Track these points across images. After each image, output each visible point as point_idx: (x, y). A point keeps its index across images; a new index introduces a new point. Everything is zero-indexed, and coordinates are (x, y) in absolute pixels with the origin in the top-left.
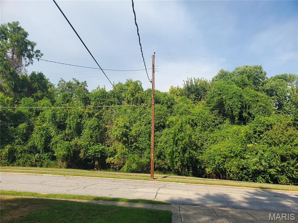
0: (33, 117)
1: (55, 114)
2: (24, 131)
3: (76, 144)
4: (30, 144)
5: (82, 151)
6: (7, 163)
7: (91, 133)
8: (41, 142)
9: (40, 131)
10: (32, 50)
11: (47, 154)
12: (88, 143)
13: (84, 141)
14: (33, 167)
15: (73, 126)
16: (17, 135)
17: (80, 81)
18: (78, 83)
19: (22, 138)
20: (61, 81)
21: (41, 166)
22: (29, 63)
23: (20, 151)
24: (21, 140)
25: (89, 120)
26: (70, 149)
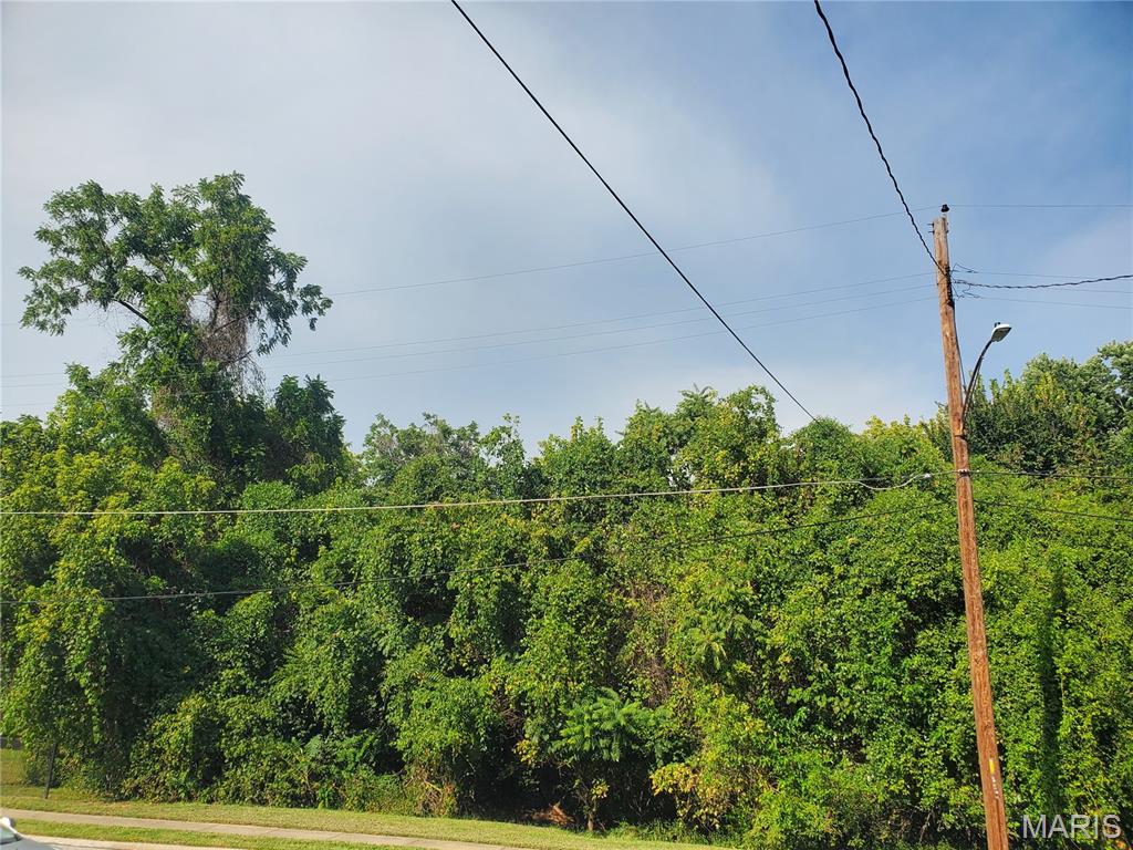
0: (289, 565)
1: (402, 545)
2: (257, 631)
3: (500, 692)
4: (282, 689)
5: (529, 726)
6: (185, 788)
7: (571, 638)
8: (337, 681)
9: (333, 630)
10: (290, 287)
11: (354, 739)
12: (557, 684)
13: (540, 678)
14: (298, 806)
15: (487, 601)
16: (228, 649)
17: (454, 425)
18: (446, 432)
19: (250, 660)
20: (380, 426)
21: (335, 802)
22: (273, 341)
23: (241, 722)
24: (242, 673)
25: (555, 572)
26: (473, 719)
